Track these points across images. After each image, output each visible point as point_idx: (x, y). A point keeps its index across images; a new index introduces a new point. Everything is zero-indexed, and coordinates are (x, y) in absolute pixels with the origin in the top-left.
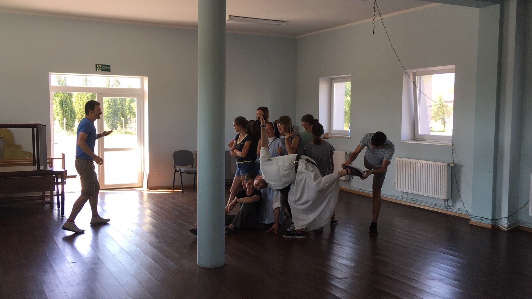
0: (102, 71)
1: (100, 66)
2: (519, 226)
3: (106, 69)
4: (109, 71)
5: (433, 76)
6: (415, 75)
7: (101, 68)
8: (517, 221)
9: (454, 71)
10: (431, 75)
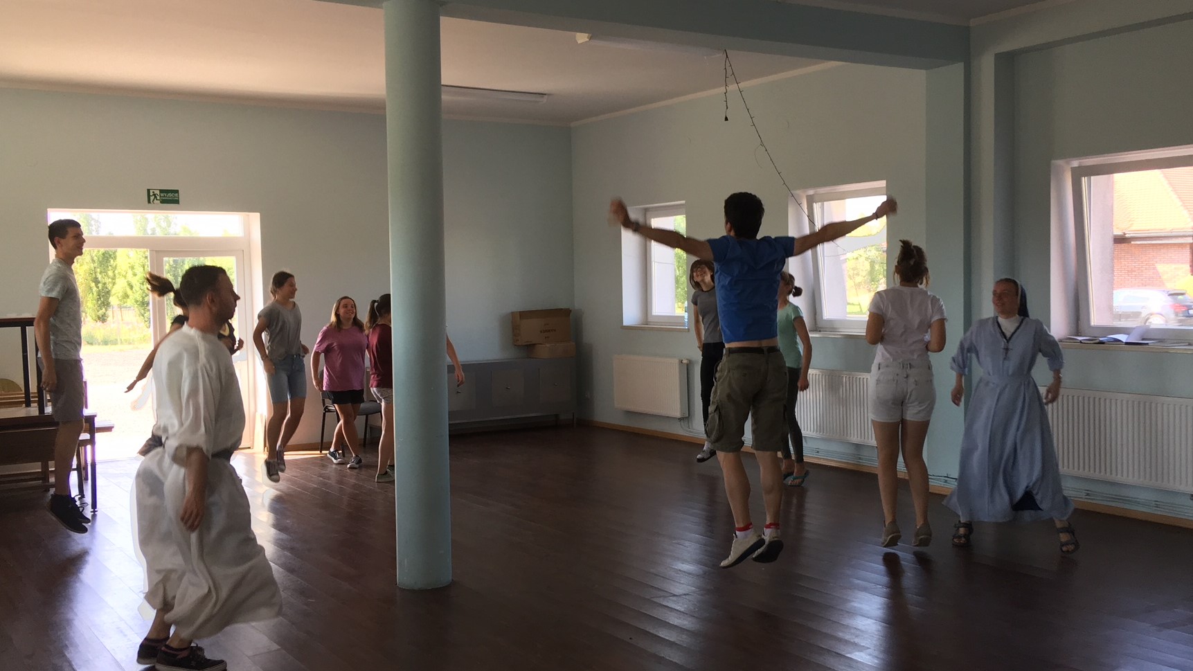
0: (161, 203)
1: (158, 192)
3: (169, 198)
4: (177, 202)
5: (848, 201)
6: (811, 200)
7: (158, 198)
9: (883, 191)
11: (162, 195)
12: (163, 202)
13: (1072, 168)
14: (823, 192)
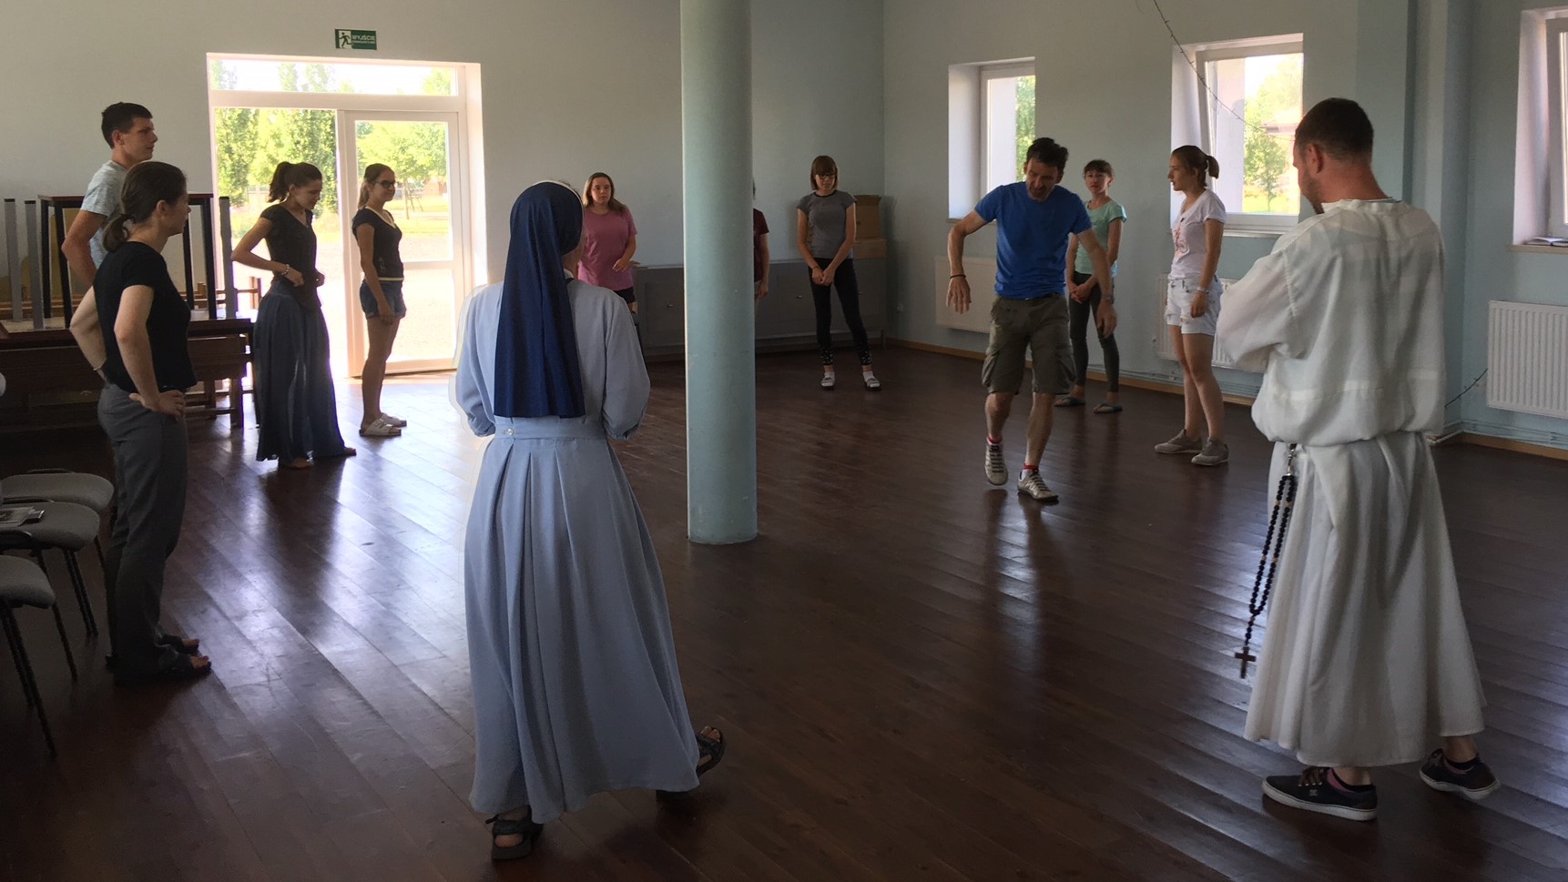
0: (353, 47)
1: (348, 33)
2: (1465, 433)
3: (363, 42)
4: (374, 47)
5: (1248, 60)
6: (1202, 58)
7: (349, 41)
8: (1460, 421)
9: (1301, 48)
10: (1242, 60)
11: (354, 37)
12: (356, 46)
13: (1547, 21)
14: (1218, 48)
